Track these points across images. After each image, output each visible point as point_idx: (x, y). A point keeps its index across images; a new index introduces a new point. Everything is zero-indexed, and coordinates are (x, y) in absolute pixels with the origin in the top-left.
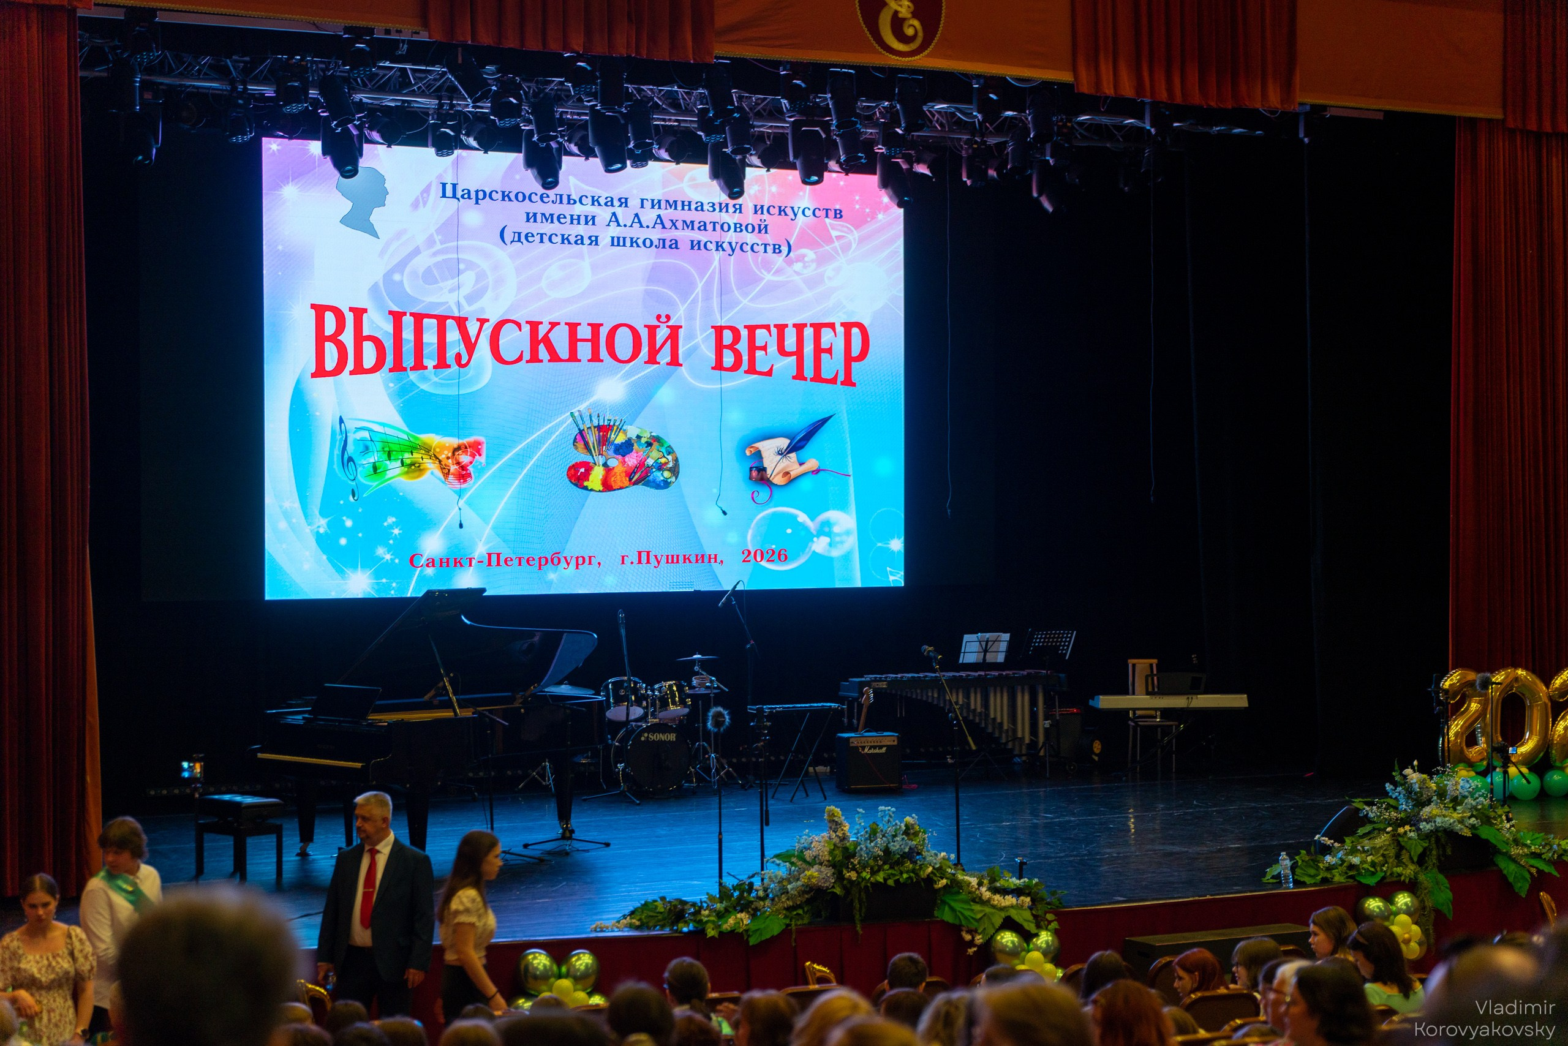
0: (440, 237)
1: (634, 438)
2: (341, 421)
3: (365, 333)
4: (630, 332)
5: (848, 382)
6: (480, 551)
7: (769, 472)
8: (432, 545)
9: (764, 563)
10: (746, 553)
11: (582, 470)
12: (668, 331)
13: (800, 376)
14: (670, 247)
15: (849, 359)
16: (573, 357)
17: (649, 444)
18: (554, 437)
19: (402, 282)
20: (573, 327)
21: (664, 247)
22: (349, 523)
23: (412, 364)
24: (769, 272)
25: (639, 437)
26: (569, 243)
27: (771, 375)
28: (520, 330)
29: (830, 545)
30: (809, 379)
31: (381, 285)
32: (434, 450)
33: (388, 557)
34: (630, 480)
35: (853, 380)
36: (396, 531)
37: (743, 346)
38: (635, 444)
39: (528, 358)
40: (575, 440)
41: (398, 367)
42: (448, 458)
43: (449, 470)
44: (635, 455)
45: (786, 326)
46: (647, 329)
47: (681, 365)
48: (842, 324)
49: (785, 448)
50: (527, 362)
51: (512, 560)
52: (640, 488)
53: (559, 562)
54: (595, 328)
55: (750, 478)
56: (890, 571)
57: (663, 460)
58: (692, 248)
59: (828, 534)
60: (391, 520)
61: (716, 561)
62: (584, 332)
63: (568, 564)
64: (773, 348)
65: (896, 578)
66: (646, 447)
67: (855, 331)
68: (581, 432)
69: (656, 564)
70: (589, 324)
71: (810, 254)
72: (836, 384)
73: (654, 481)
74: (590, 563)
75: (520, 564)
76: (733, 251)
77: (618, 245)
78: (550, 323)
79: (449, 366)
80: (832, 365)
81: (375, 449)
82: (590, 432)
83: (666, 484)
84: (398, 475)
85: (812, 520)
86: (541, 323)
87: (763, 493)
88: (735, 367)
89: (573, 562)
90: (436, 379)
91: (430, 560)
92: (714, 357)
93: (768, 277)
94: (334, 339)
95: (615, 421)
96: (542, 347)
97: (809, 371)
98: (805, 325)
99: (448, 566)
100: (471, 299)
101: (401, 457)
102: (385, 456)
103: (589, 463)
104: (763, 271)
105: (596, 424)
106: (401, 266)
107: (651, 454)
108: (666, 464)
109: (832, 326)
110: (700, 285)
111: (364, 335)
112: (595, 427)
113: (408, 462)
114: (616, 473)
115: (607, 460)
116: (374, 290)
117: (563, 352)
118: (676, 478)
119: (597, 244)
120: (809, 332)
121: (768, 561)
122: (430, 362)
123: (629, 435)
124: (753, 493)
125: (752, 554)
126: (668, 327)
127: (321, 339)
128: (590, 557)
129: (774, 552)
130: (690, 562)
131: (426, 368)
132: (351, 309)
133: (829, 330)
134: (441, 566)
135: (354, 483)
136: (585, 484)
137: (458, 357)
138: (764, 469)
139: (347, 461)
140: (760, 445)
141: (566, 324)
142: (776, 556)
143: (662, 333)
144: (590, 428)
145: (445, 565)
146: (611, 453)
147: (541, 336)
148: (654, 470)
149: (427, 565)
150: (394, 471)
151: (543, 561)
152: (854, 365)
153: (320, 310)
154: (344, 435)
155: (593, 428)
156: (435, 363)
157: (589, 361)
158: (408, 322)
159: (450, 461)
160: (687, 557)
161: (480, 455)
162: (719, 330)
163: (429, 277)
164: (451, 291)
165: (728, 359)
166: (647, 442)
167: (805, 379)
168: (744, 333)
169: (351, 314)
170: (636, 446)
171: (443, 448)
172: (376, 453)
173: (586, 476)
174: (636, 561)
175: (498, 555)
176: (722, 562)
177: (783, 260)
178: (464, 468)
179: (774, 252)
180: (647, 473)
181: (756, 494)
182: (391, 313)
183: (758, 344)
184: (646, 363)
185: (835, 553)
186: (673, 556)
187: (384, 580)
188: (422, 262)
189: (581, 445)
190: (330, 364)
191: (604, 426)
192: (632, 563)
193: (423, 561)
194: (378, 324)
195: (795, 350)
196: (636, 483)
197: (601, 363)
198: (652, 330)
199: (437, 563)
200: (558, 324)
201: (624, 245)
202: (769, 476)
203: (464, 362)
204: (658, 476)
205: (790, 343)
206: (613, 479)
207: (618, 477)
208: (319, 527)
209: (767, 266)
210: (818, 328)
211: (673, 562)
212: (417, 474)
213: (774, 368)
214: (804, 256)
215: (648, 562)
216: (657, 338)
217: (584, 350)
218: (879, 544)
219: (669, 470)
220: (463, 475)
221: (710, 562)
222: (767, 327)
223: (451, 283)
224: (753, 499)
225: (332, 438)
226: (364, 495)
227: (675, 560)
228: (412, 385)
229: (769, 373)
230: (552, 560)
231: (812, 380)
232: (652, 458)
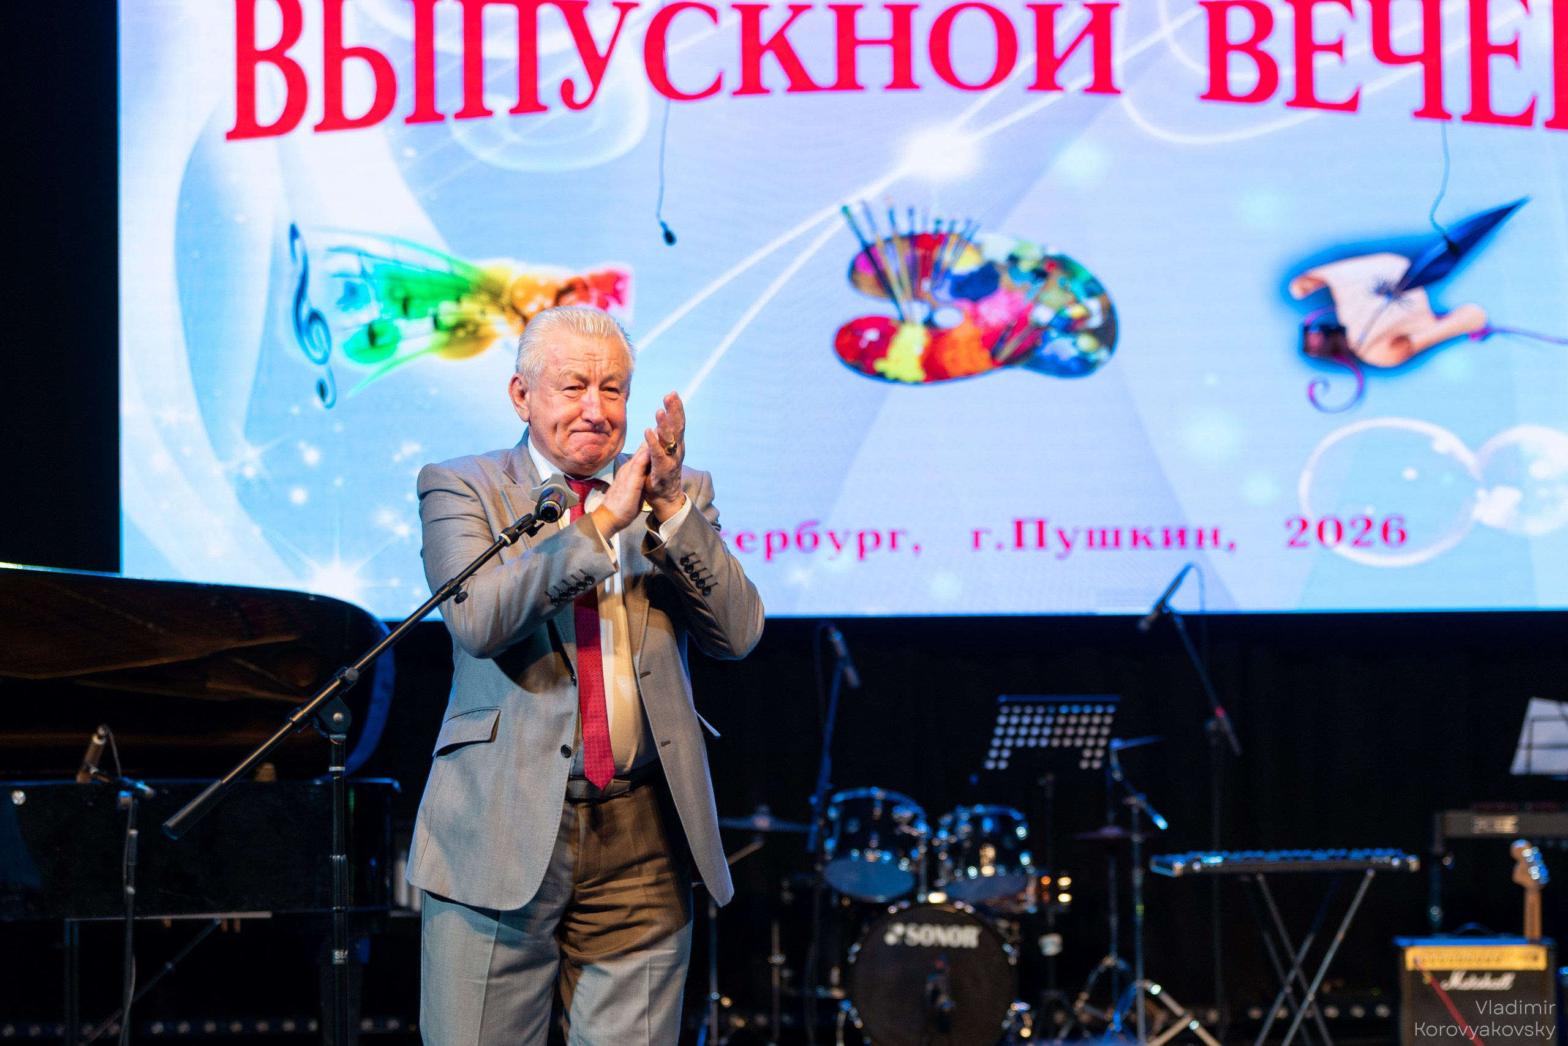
1: (1001, 259)
2: (294, 233)
3: (350, 40)
4: (989, 22)
7: (1353, 336)
9: (1344, 549)
10: (1297, 525)
11: (872, 335)
12: (1086, 16)
13: (1432, 108)
16: (847, 81)
17: (1040, 274)
18: (799, 261)
20: (845, 15)
22: (312, 456)
23: (458, 106)
25: (1013, 259)
27: (1355, 111)
28: (718, 23)
29: (1523, 507)
30: (1457, 118)
32: (511, 293)
34: (993, 356)
37: (1281, 46)
38: (1004, 276)
39: (737, 85)
40: (854, 270)
41: (424, 113)
44: (1005, 299)
46: (1030, 14)
47: (1120, 93)
50: (734, 94)
52: (1018, 374)
53: (816, 540)
54: (902, 14)
55: (1306, 349)
57: (1075, 312)
59: (1516, 482)
61: (1218, 544)
62: (874, 24)
63: (838, 548)
64: (1359, 47)
66: (1034, 282)
68: (869, 250)
69: (1062, 550)
70: (884, 7)
72: (1531, 125)
73: (1053, 358)
74: (893, 544)
78: (788, 7)
79: (544, 109)
81: (372, 297)
82: (890, 250)
83: (1084, 366)
84: (427, 351)
85: (1473, 446)
86: (768, 7)
87: (1342, 383)
88: (1262, 93)
89: (852, 543)
90: (513, 138)
92: (1204, 71)
94: (278, 56)
95: (953, 223)
96: (769, 62)
97: (1456, 100)
101: (431, 311)
102: (398, 308)
103: (887, 319)
105: (907, 232)
107: (1043, 297)
108: (1084, 319)
111: (347, 45)
112: (903, 238)
113: (448, 320)
114: (955, 341)
115: (933, 310)
117: (823, 69)
118: (1110, 352)
120: (1456, 11)
121: (1356, 543)
122: (501, 96)
123: (989, 255)
124: (1311, 388)
125: (1313, 529)
126: (1084, 6)
127: (248, 57)
128: (893, 535)
129: (1369, 523)
130: (1149, 545)
131: (489, 113)
135: (322, 368)
136: (880, 365)
137: (567, 87)
139: (308, 322)
141: (829, 7)
142: (1376, 533)
143: (1071, 21)
144: (888, 241)
146: (944, 293)
147: (766, 37)
148: (1053, 333)
150: (416, 339)
151: (776, 542)
154: (301, 265)
156: (513, 101)
157: (885, 88)
158: (450, 16)
160: (1140, 533)
161: (620, 301)
162: (1217, 13)
165: (1243, 75)
166: (1033, 271)
167: (1449, 117)
168: (1284, 17)
169: (317, 2)
170: (1006, 280)
171: (532, 289)
172: (373, 302)
173: (881, 348)
174: (1009, 540)
176: (1232, 546)
180: (1035, 340)
181: (1319, 389)
183: (1319, 39)
184: (1028, 88)
185: (1536, 527)
186: (1104, 533)
187: (395, 582)
189: (867, 278)
190: (269, 111)
191: (925, 236)
194: (378, 22)
195: (1418, 50)
196: (1007, 363)
197: (914, 93)
198: (1044, 16)
200: (811, 7)
203: (580, 97)
204: (1064, 347)
205: (1406, 33)
206: (949, 355)
207: (963, 352)
208: (242, 465)
211: (1104, 543)
212: (470, 346)
213: (1363, 93)
215: (1041, 543)
216: (1059, 32)
217: (874, 65)
219: (1095, 333)
221: (1200, 545)
224: (1312, 398)
225: (275, 271)
226: (351, 393)
227: (1110, 539)
228: (458, 153)
229: (1352, 105)
230: (799, 540)
231: (1466, 118)
232: (1049, 305)
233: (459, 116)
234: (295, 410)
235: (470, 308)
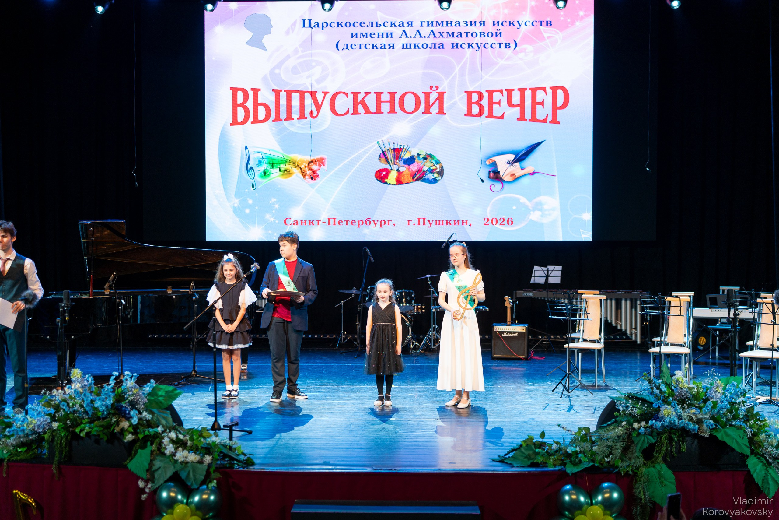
0: (301, 49)
1: (416, 155)
2: (246, 148)
3: (260, 101)
4: (414, 97)
5: (554, 121)
6: (324, 217)
7: (501, 174)
8: (297, 214)
9: (498, 226)
10: (486, 220)
11: (384, 173)
12: (437, 95)
13: (522, 118)
14: (439, 48)
15: (555, 108)
16: (379, 111)
17: (425, 159)
18: (367, 155)
19: (279, 74)
20: (379, 95)
21: (435, 48)
22: (250, 202)
23: (285, 117)
24: (502, 59)
25: (419, 155)
26: (377, 48)
27: (503, 119)
28: (347, 97)
29: (542, 216)
30: (528, 120)
31: (268, 76)
32: (298, 163)
33: (272, 219)
34: (413, 178)
35: (558, 120)
36: (277, 206)
37: (485, 102)
38: (416, 159)
39: (352, 112)
40: (380, 157)
41: (278, 119)
42: (306, 167)
43: (306, 174)
44: (416, 164)
45: (513, 90)
46: (424, 95)
47: (445, 114)
48: (551, 88)
49: (512, 160)
50: (351, 114)
51: (342, 222)
52: (419, 183)
53: (370, 223)
54: (392, 95)
55: (489, 177)
56: (582, 232)
57: (434, 168)
58: (453, 47)
59: (540, 210)
60: (274, 200)
61: (467, 224)
62: (386, 97)
63: (375, 224)
64: (504, 102)
65: (586, 235)
66: (423, 160)
67: (560, 92)
68: (383, 152)
69: (429, 225)
70: (388, 93)
71: (529, 48)
72: (546, 122)
73: (428, 179)
74: (389, 224)
75: (347, 224)
76: (479, 48)
77: (407, 48)
78: (365, 93)
79: (306, 118)
80: (543, 112)
81: (265, 163)
82: (389, 153)
83: (435, 181)
84: (278, 177)
85: (530, 201)
86: (360, 93)
87: (498, 185)
88: (480, 114)
89: (379, 223)
90: (299, 125)
91: (296, 222)
92: (466, 109)
93: (501, 62)
94: (243, 105)
95: (404, 146)
96: (360, 106)
97: (528, 115)
98: (526, 89)
99: (305, 224)
100: (319, 81)
101: (279, 167)
102: (271, 166)
103: (388, 169)
104: (498, 59)
105: (393, 148)
106: (279, 66)
107: (426, 164)
108: (435, 169)
109: (544, 89)
110: (457, 69)
111: (259, 102)
112: (392, 149)
113: (282, 169)
114: (404, 175)
115: (399, 167)
116: (265, 79)
117: (373, 108)
118: (442, 177)
119: (393, 48)
120: (528, 94)
121: (501, 224)
122: (295, 115)
123: (413, 154)
124: (491, 186)
125: (490, 221)
126: (437, 92)
127: (235, 105)
128: (389, 221)
129: (504, 220)
130: (450, 224)
131: (293, 119)
132: (252, 89)
133: (542, 92)
134: (302, 224)
135: (253, 181)
136: (386, 180)
137: (311, 113)
138: (498, 172)
139: (250, 169)
140: (496, 159)
141: (375, 93)
142: (505, 222)
143: (433, 96)
144: (389, 150)
145: (304, 224)
146: (402, 163)
147: (359, 100)
148: (428, 173)
149: (294, 224)
150: (275, 173)
151: (361, 223)
152: (559, 112)
153: (235, 91)
154: (248, 156)
155: (390, 150)
156: (298, 116)
157: (388, 113)
158: (283, 95)
159: (307, 168)
160: (448, 222)
162: (469, 94)
163: (295, 70)
164: (307, 77)
165: (475, 109)
166: (423, 158)
167: (526, 120)
168: (486, 95)
169: (252, 92)
170: (417, 160)
171: (303, 162)
172: (265, 165)
173: (386, 176)
174: (417, 223)
175: (334, 219)
176: (471, 225)
177: (512, 52)
178: (314, 172)
179: (506, 47)
180: (423, 175)
181: (492, 187)
182: (273, 90)
183: (494, 100)
184: (423, 113)
185: (545, 221)
186: (439, 221)
187: (270, 232)
188: (291, 63)
189: (383, 159)
190: (240, 118)
191: (397, 149)
192: (414, 224)
193: (292, 222)
194: (266, 97)
195: (519, 103)
196: (417, 180)
197: (395, 114)
198: (427, 95)
199: (300, 223)
200: (370, 93)
201: (410, 48)
202: (501, 176)
203: (315, 115)
204: (430, 176)
205: (516, 99)
206: (402, 178)
207: (406, 177)
208: (234, 203)
209: (501, 56)
210: (534, 91)
211: (439, 224)
212: (288, 175)
213: (505, 114)
214: (525, 49)
215: (424, 224)
216: (430, 99)
217: (385, 107)
218: (575, 216)
219: (438, 173)
220: (314, 176)
221: (463, 224)
222: (501, 91)
223: (308, 73)
224: (491, 189)
225: (242, 158)
226: (259, 187)
227: (441, 223)
228: (285, 129)
229: (502, 117)
230: (366, 222)
231: (530, 120)
232: (427, 166)
233: (285, 120)
234: (247, 190)
235: (288, 166)
